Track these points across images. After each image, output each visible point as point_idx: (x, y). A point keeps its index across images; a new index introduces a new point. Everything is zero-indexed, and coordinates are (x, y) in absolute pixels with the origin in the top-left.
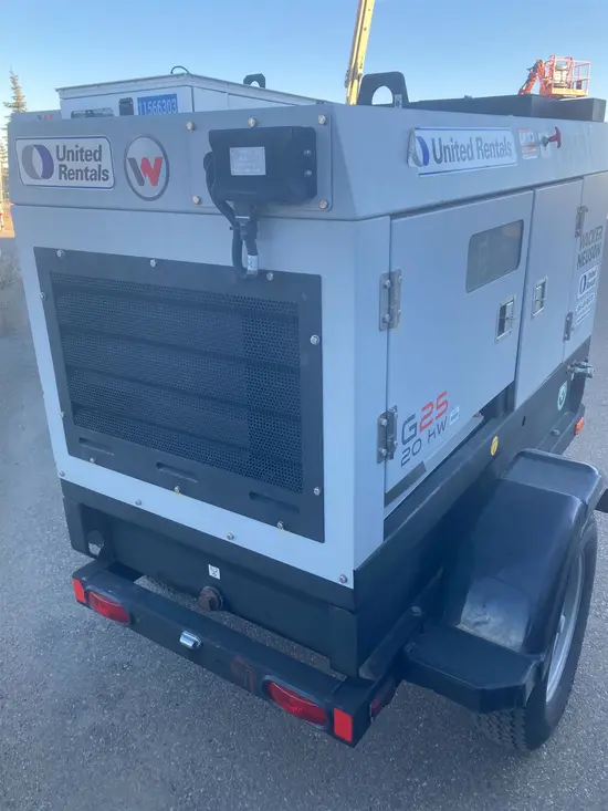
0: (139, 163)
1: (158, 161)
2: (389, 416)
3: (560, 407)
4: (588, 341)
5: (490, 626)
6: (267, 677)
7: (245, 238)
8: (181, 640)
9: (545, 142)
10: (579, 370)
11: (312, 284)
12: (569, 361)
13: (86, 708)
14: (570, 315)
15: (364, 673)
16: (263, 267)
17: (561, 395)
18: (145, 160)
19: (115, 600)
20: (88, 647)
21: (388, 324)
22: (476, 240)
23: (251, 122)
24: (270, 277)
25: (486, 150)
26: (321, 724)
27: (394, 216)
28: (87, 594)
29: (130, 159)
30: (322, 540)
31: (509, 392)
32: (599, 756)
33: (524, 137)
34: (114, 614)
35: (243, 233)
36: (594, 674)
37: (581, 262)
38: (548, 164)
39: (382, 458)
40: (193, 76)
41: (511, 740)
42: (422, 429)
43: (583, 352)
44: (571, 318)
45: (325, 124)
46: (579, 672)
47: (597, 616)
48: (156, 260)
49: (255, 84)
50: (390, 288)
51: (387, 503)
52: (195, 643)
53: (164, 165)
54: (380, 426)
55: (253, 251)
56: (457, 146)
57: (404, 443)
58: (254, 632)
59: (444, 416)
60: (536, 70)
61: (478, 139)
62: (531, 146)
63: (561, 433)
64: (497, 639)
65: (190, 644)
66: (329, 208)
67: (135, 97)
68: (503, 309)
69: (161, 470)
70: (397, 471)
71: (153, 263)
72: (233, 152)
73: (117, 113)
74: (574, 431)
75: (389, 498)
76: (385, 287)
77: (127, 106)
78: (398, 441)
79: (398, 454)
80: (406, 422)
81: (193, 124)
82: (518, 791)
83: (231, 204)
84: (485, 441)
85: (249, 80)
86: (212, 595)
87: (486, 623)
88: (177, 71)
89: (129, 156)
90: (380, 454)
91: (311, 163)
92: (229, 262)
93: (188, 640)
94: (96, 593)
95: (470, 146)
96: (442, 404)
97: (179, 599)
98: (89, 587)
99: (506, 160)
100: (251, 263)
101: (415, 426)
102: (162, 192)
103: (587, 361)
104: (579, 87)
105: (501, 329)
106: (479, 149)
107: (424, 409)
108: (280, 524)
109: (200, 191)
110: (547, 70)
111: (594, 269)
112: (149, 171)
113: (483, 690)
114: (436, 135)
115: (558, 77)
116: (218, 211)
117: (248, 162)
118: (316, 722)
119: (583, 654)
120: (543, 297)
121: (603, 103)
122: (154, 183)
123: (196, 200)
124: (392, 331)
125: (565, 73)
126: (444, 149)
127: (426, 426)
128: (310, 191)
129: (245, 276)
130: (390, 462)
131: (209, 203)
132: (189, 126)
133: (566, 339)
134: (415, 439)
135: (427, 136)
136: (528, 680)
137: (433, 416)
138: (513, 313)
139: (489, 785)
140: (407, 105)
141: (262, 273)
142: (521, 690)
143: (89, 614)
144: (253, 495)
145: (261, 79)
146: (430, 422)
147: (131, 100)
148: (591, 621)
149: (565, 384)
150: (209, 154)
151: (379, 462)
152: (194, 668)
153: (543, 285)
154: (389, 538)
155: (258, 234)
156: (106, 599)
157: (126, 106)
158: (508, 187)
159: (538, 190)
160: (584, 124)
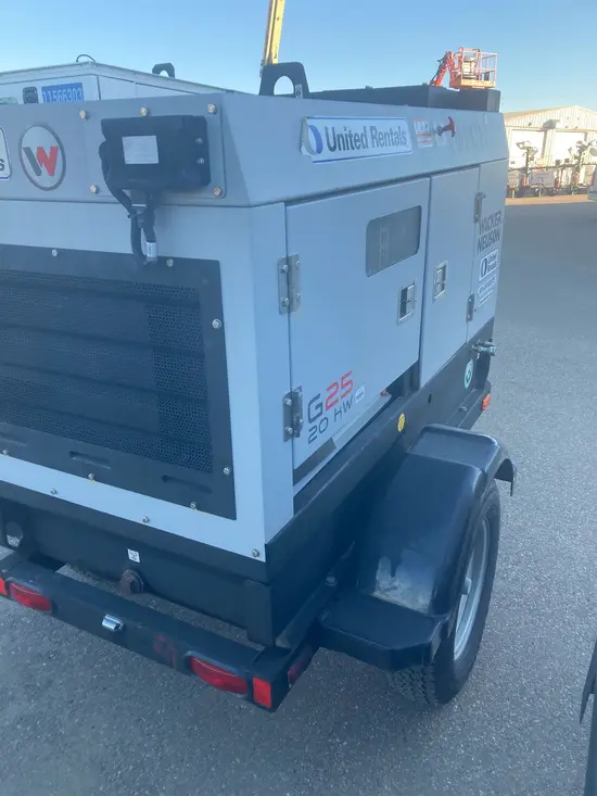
0: (35, 151)
1: (54, 150)
2: (294, 396)
3: (467, 385)
4: (492, 321)
5: (399, 591)
6: (189, 653)
7: (143, 226)
8: (104, 624)
9: (441, 131)
10: (482, 349)
11: (211, 270)
12: (473, 341)
13: (12, 698)
14: (472, 297)
15: (279, 643)
16: (162, 254)
17: (467, 373)
18: (41, 150)
19: (37, 590)
20: (13, 640)
21: (288, 307)
22: (374, 225)
23: (143, 111)
24: (170, 263)
25: (379, 138)
26: (240, 693)
27: (288, 202)
28: (7, 585)
29: (25, 149)
30: (235, 519)
31: (415, 370)
32: (506, 706)
33: (420, 127)
34: (37, 604)
35: (140, 221)
36: (501, 631)
37: (482, 246)
38: (444, 152)
39: (288, 436)
40: (98, 65)
41: (423, 695)
42: (328, 408)
43: (486, 332)
44: (473, 300)
45: (215, 113)
46: (486, 631)
47: (504, 578)
48: (58, 250)
49: (164, 74)
50: (288, 272)
51: (296, 479)
52: (118, 626)
53: (59, 152)
54: (285, 405)
55: (151, 239)
56: (351, 136)
57: (311, 421)
58: (180, 613)
59: (349, 395)
60: (446, 62)
61: (372, 128)
62: (427, 135)
63: (468, 408)
64: (406, 603)
65: (112, 627)
66: (223, 195)
67: (39, 86)
68: (404, 292)
69: (74, 458)
70: (304, 449)
71: (55, 253)
72: (126, 140)
73: (21, 102)
74: (481, 408)
75: (298, 474)
76: (283, 271)
77: (31, 94)
78: (304, 420)
79: (305, 432)
80: (312, 402)
81: (86, 112)
82: (431, 743)
83: (128, 193)
84: (392, 418)
85: (157, 69)
86: (133, 578)
87: (396, 588)
88: (82, 60)
89: (24, 145)
90: (286, 433)
91: (204, 151)
92: (128, 249)
93: (110, 623)
94: (17, 585)
95: (364, 135)
96: (346, 383)
97: (105, 586)
98: (10, 579)
99: (401, 148)
100: (150, 250)
101: (321, 405)
102: (60, 182)
103: (490, 341)
104: (487, 79)
105: (403, 311)
106: (373, 137)
107: (328, 389)
108: (193, 505)
109: (96, 180)
110: (456, 61)
111: (494, 253)
112: (44, 160)
113: (393, 651)
114: (330, 124)
115: (467, 68)
116: (115, 199)
117: (141, 151)
118: (236, 692)
119: (490, 614)
120: (444, 278)
121: (498, 93)
122: (52, 173)
123: (93, 189)
124: (293, 314)
125: (473, 64)
126: (337, 138)
127: (331, 405)
128: (203, 179)
129: (145, 263)
130: (296, 439)
131: (106, 192)
132: (83, 114)
133: (469, 319)
134: (322, 417)
135: (320, 125)
136: (434, 639)
137: (338, 395)
138: (415, 296)
139: (405, 739)
140: (307, 95)
141: (162, 260)
142: (428, 647)
143: (13, 606)
144: (165, 478)
145: (169, 68)
146: (337, 401)
147: (35, 89)
148: (498, 583)
149: (471, 362)
150: (103, 144)
151: (286, 440)
152: (121, 652)
153: (444, 268)
154: (300, 512)
155: (156, 221)
156: (26, 588)
157: (30, 96)
158: (403, 175)
159: (434, 177)
160: (479, 114)
